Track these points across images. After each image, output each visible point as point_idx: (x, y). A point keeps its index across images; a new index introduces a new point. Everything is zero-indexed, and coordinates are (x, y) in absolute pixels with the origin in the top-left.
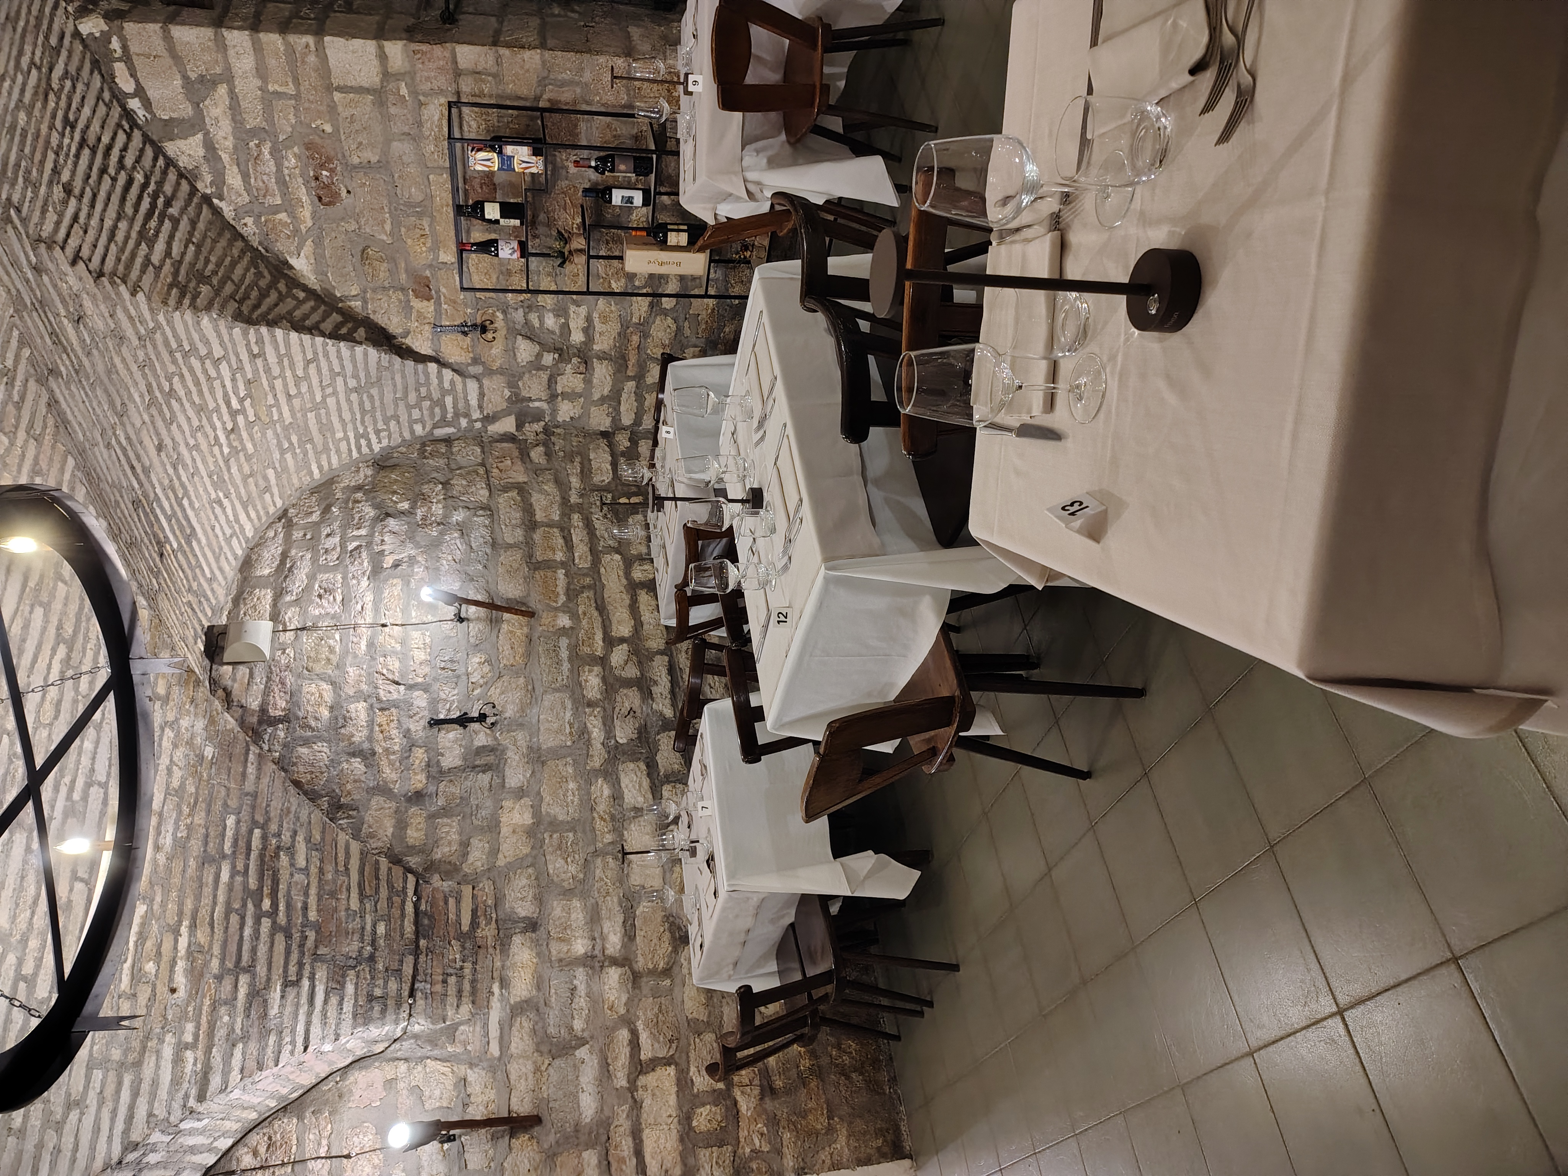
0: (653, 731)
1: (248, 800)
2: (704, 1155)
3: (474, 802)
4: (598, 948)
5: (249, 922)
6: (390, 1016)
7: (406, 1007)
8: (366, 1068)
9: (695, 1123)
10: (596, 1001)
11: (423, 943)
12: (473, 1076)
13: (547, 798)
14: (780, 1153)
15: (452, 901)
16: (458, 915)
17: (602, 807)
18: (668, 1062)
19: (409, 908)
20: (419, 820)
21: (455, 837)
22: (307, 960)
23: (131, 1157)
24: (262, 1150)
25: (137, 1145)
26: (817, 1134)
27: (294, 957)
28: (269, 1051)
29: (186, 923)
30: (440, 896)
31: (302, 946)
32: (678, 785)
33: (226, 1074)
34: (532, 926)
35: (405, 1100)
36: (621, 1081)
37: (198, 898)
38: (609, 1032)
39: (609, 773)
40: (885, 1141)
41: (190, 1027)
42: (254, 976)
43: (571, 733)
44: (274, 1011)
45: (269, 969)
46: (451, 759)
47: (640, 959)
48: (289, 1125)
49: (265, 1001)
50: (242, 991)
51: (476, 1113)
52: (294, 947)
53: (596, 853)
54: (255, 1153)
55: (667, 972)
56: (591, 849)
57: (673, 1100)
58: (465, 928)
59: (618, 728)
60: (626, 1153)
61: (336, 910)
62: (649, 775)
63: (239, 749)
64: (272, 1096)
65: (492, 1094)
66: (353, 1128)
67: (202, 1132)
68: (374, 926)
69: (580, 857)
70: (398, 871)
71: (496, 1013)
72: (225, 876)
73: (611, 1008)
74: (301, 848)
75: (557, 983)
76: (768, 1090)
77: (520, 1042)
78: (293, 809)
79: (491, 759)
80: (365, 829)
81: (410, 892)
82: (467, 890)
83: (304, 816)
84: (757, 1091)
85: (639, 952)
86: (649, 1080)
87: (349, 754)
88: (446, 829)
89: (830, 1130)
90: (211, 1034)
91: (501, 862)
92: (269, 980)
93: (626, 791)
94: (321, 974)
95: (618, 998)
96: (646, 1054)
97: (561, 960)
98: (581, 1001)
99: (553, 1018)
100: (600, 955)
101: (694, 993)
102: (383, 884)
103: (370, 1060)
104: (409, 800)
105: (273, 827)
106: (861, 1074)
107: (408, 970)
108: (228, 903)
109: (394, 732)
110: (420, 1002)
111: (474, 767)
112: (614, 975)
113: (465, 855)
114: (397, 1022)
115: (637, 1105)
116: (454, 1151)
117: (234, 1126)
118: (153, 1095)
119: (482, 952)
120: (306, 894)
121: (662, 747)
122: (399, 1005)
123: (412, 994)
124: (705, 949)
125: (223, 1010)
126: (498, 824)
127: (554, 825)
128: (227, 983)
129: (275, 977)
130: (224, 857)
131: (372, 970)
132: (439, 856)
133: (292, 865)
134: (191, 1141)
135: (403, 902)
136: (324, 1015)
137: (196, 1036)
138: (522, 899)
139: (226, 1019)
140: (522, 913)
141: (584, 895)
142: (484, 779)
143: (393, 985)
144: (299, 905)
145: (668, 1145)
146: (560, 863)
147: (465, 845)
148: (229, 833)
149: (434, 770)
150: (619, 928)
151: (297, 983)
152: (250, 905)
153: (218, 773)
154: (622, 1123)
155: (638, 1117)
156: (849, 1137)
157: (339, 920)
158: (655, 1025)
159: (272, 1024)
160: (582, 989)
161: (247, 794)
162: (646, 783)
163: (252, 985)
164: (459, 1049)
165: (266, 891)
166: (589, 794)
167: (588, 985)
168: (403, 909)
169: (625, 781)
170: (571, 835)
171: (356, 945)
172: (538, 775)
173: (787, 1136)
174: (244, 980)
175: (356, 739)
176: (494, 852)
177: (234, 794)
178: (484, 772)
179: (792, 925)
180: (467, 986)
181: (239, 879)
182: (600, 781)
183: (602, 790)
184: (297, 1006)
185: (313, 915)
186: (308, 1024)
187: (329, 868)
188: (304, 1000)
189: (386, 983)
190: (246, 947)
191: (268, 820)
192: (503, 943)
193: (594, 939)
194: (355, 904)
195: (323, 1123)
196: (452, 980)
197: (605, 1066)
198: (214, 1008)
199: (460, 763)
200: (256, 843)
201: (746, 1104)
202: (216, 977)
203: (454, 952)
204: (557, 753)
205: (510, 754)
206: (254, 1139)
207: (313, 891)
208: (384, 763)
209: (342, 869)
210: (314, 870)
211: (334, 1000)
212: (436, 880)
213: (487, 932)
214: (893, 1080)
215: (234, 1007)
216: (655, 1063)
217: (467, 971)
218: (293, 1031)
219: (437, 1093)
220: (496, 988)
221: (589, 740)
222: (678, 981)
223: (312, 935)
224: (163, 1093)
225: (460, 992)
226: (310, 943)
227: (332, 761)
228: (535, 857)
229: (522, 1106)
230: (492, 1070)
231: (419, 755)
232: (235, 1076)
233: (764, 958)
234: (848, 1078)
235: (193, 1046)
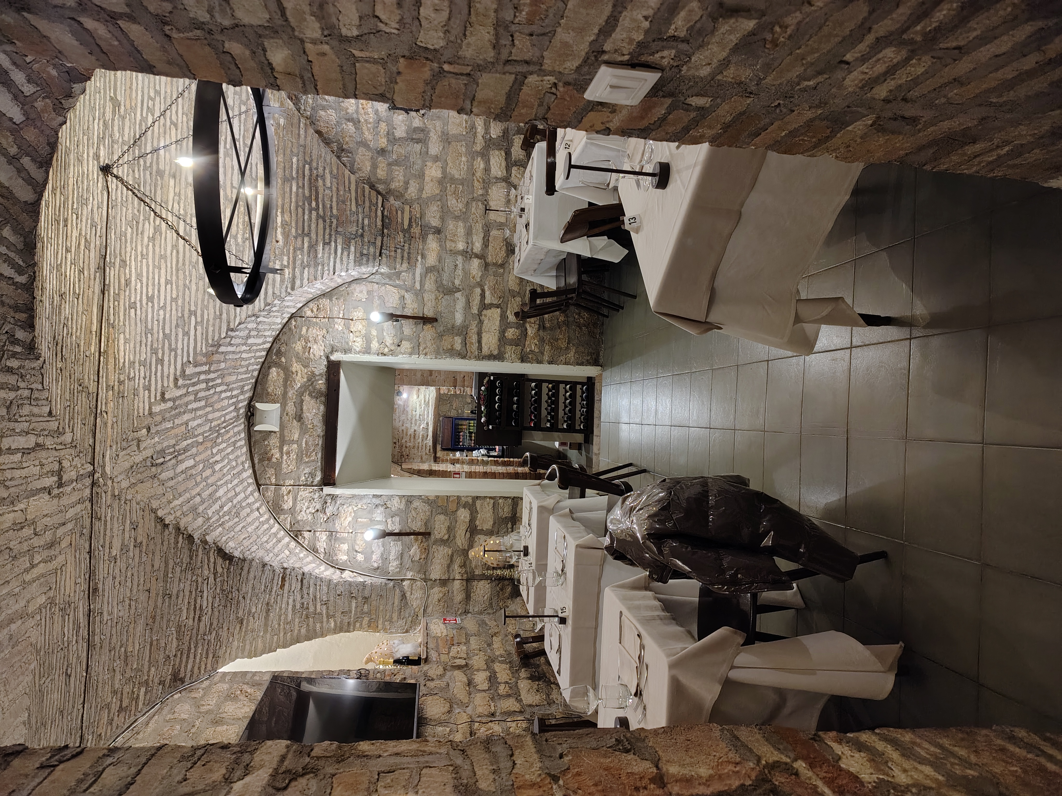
0: (511, 133)
1: (301, 149)
2: (508, 348)
3: (412, 160)
4: (470, 248)
5: (307, 212)
6: (371, 264)
7: (378, 260)
8: (359, 283)
9: (506, 335)
10: (466, 273)
11: (385, 231)
12: (407, 296)
13: (450, 164)
14: (542, 354)
15: (399, 212)
16: (403, 220)
17: (479, 174)
18: (498, 306)
19: (379, 213)
20: (383, 165)
21: (402, 178)
22: (333, 233)
23: (267, 308)
24: (315, 310)
25: (269, 304)
26: (561, 349)
27: (328, 231)
28: (319, 272)
29: (279, 210)
30: (394, 209)
31: (330, 226)
32: (521, 168)
33: (302, 280)
34: (438, 231)
35: (377, 302)
36: (475, 310)
37: (283, 199)
38: (472, 288)
39: (484, 154)
40: (591, 358)
41: (285, 258)
42: (310, 238)
43: (466, 127)
44: (320, 255)
45: (317, 236)
46: (400, 132)
47: (490, 257)
48: (325, 302)
49: (316, 250)
50: (306, 245)
51: (408, 312)
52: (327, 226)
53: (473, 199)
54: (312, 311)
55: (502, 266)
56: (471, 196)
57: (498, 323)
58: (406, 227)
59: (492, 128)
60: (474, 341)
61: (345, 210)
62: (506, 159)
63: (295, 121)
64: (319, 290)
65: (416, 305)
66: (354, 308)
67: (291, 301)
68: (363, 220)
69: (465, 200)
70: (374, 193)
71: (418, 271)
72: (294, 189)
73: (473, 278)
74: (328, 176)
75: (449, 261)
76: (542, 327)
77: (429, 285)
78: (323, 155)
79: (421, 136)
80: (356, 166)
81: (380, 205)
82: (407, 208)
83: (328, 161)
84: (537, 326)
85: (490, 254)
86: (488, 312)
87: (346, 119)
88: (397, 173)
89: (567, 348)
90: (294, 263)
91: (424, 196)
92: (317, 241)
93: (492, 167)
94: (340, 240)
95: (477, 274)
96: (487, 301)
97: (451, 251)
98: (459, 272)
99: (445, 277)
100: (470, 252)
101: (513, 278)
102: (367, 199)
103: (361, 281)
104: (378, 152)
105: (314, 165)
106: (587, 328)
107: (379, 243)
108: (297, 202)
109: (370, 110)
110: (384, 259)
111: (412, 139)
112: (476, 263)
113: (407, 189)
114: (374, 267)
115: (481, 322)
116: (398, 326)
117: (303, 300)
118: (274, 285)
119: (413, 239)
120: (331, 201)
121: (515, 144)
122: (374, 259)
123: (380, 255)
124: (521, 262)
125: (298, 252)
126: (424, 175)
127: (453, 180)
128: (299, 240)
129: (319, 240)
130: (293, 178)
131: (362, 241)
132: (393, 187)
133: (324, 185)
134: (288, 304)
135: (376, 210)
136: (342, 260)
137: (288, 262)
138: (434, 217)
139: (300, 256)
140: (434, 225)
141: (465, 220)
142: (418, 147)
143: (372, 250)
144: (329, 206)
145: (493, 342)
146: (454, 201)
147: (407, 183)
148: (295, 166)
149: (391, 137)
150: (481, 240)
151: (329, 243)
152: (306, 204)
153: (287, 134)
154: (473, 328)
155: (481, 327)
156: (575, 353)
157: (347, 215)
158: (494, 290)
159: (320, 261)
160: (460, 266)
161: (301, 146)
162: (504, 164)
163: (310, 242)
164: (402, 283)
165: (313, 198)
166: (473, 165)
167: (463, 265)
168: (376, 214)
169: (492, 161)
170: (461, 187)
171: (355, 228)
172: (446, 150)
173: (547, 347)
174: (306, 239)
175: (349, 111)
176: (421, 190)
177: (295, 145)
178: (417, 143)
179: (565, 259)
180: (406, 255)
181: (301, 190)
182: (479, 159)
183: (480, 164)
184: (330, 254)
185: (335, 212)
186: (335, 262)
187: (341, 188)
188: (332, 252)
189: (369, 248)
190: (306, 224)
191: (312, 160)
192: (424, 237)
193: (468, 243)
194: (354, 208)
195: (341, 304)
196: (399, 251)
197: (468, 302)
198: (295, 251)
199: (405, 135)
200: (307, 172)
201: (531, 330)
202: (294, 237)
203: (400, 238)
204: (458, 139)
205: (432, 134)
206: (311, 305)
207: (334, 199)
208: (365, 128)
209: (347, 189)
210: (334, 189)
211: (346, 253)
212: (392, 199)
213: (416, 230)
214: (602, 333)
215: (303, 251)
216: (491, 306)
217: (406, 248)
218: (328, 265)
219: (391, 301)
220: (419, 258)
221: (475, 133)
222: (507, 270)
223: (335, 221)
224: (277, 285)
225: (402, 257)
226: (334, 225)
227: (337, 122)
228: (442, 196)
229: (429, 313)
230: (416, 295)
231: (383, 125)
232: (305, 281)
233: (550, 269)
234: (581, 329)
235: (288, 267)
